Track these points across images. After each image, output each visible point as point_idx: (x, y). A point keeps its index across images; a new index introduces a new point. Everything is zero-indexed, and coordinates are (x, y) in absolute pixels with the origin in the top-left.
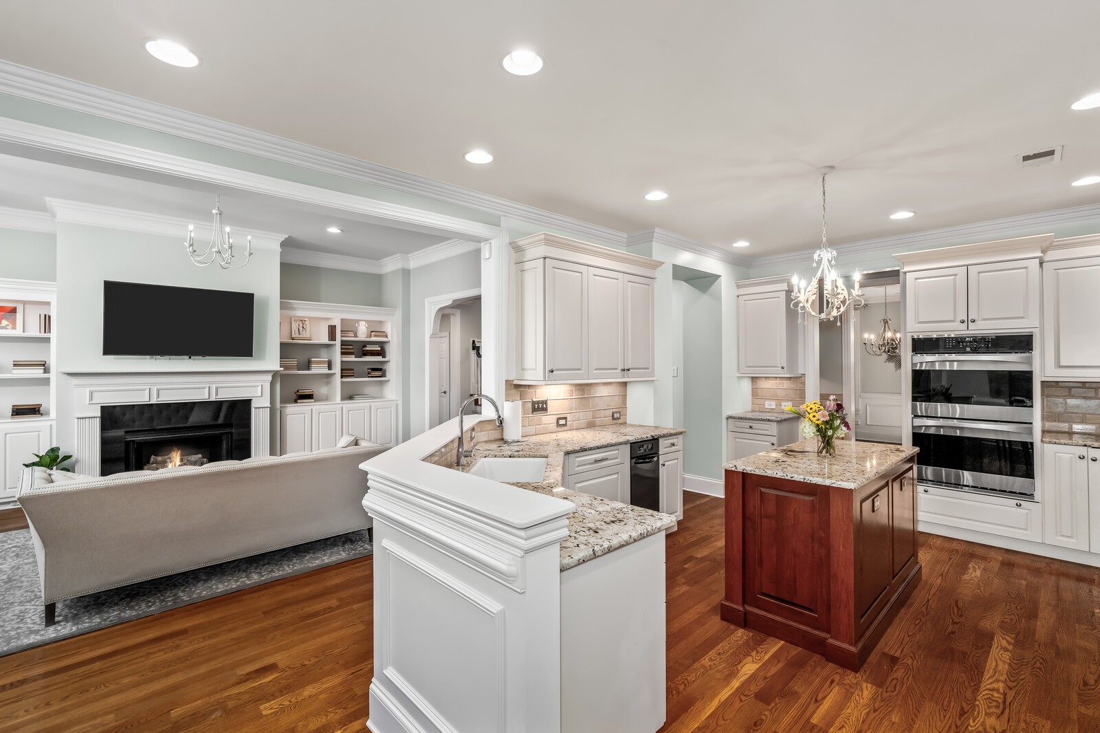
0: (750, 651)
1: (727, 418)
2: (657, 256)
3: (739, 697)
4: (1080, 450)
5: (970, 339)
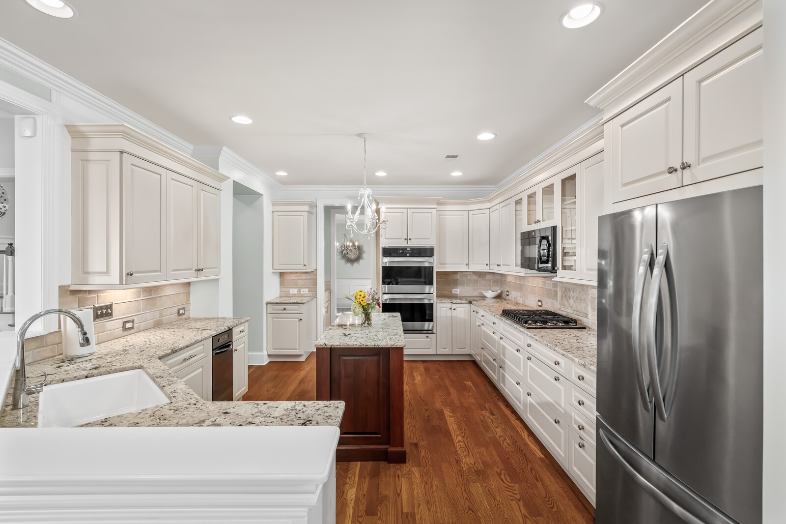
0: (344, 480)
1: (267, 304)
2: (223, 170)
3: (358, 521)
4: (450, 305)
5: (409, 249)
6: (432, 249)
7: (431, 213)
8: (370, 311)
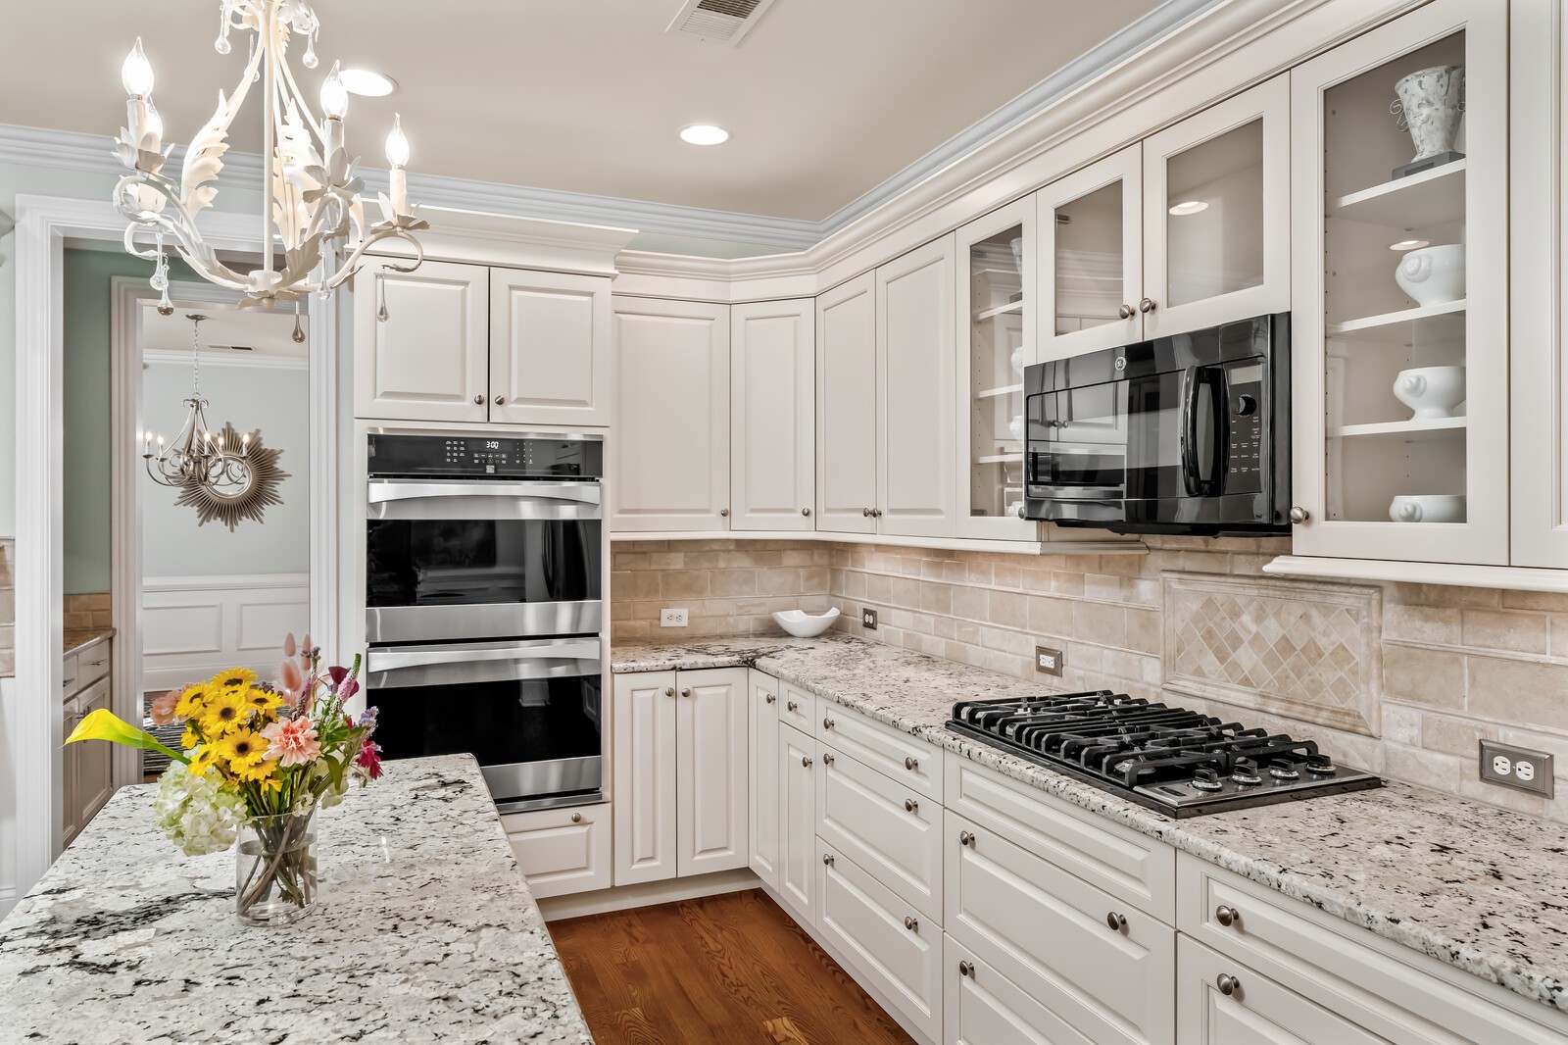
4: (667, 680)
5: (495, 445)
6: (593, 449)
7: (591, 294)
8: (300, 811)
